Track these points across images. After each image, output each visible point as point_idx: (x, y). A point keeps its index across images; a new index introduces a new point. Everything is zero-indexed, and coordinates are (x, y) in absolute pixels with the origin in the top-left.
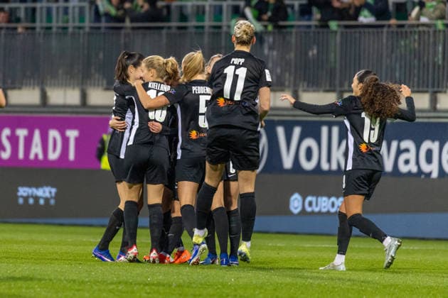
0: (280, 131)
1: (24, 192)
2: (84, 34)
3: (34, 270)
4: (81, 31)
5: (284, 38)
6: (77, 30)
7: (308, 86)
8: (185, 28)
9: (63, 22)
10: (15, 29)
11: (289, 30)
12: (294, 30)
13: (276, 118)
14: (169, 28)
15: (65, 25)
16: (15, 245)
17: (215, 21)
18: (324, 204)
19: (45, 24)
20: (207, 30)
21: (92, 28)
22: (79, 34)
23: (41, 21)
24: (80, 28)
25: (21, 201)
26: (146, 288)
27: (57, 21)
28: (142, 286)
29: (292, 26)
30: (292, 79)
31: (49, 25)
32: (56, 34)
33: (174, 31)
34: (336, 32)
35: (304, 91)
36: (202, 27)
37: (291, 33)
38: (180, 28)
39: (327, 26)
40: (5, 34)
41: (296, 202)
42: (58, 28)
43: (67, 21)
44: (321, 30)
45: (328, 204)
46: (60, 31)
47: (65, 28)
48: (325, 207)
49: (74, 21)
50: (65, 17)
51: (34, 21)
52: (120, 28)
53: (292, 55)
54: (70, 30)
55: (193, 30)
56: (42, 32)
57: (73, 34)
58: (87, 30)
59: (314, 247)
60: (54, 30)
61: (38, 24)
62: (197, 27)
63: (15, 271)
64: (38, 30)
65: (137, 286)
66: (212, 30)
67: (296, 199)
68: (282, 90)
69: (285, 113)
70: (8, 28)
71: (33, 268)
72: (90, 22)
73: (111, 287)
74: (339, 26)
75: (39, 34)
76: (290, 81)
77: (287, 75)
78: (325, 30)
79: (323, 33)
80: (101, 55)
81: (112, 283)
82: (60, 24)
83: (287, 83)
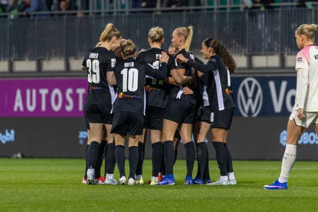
0: (272, 85)
1: (84, 135)
2: (125, 17)
3: (93, 193)
4: (123, 15)
5: (273, 15)
6: (119, 14)
7: (291, 51)
8: (200, 10)
9: (110, 9)
10: (75, 14)
11: (276, 9)
12: (280, 9)
13: (268, 75)
14: (188, 10)
15: (111, 11)
16: (78, 175)
17: (221, 4)
18: (305, 138)
19: (96, 11)
20: (215, 11)
21: (131, 12)
22: (121, 17)
23: (93, 8)
24: (122, 12)
25: (81, 142)
26: (176, 204)
27: (105, 8)
28: (172, 202)
29: (279, 7)
30: (279, 45)
31: (99, 11)
32: (105, 17)
33: (191, 13)
34: (311, 10)
35: (288, 54)
36: (212, 9)
37: (278, 11)
38: (195, 10)
39: (305, 6)
40: (67, 19)
41: (285, 136)
42: (106, 13)
43: (112, 8)
44: (300, 9)
45: (308, 138)
46: (107, 15)
47: (111, 13)
48: (306, 140)
49: (117, 8)
50: (111, 5)
51: (87, 8)
52: (152, 12)
53: (279, 28)
54: (115, 14)
55: (206, 12)
56: (94, 16)
57: (117, 17)
58: (127, 14)
59: (298, 170)
60: (103, 15)
61: (91, 11)
62: (208, 9)
63: (78, 194)
64: (91, 15)
65: (169, 203)
66: (219, 11)
67: (285, 134)
68: (272, 55)
69: (275, 71)
70: (68, 14)
71: (91, 191)
72: (129, 8)
73: (150, 204)
74: (313, 5)
75: (92, 18)
76: (277, 48)
77: (276, 42)
78: (303, 9)
79: (302, 11)
80: (138, 32)
81: (150, 201)
82: (108, 10)
83: (276, 49)
